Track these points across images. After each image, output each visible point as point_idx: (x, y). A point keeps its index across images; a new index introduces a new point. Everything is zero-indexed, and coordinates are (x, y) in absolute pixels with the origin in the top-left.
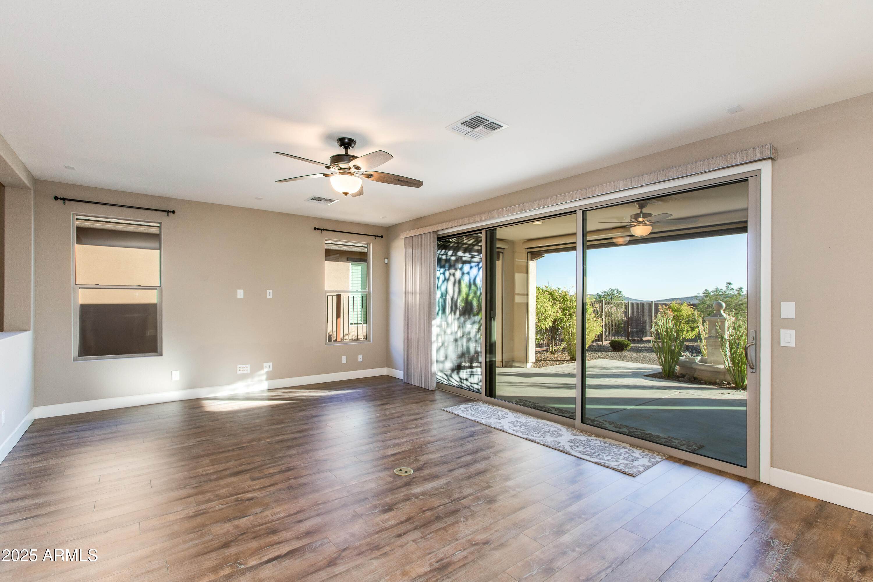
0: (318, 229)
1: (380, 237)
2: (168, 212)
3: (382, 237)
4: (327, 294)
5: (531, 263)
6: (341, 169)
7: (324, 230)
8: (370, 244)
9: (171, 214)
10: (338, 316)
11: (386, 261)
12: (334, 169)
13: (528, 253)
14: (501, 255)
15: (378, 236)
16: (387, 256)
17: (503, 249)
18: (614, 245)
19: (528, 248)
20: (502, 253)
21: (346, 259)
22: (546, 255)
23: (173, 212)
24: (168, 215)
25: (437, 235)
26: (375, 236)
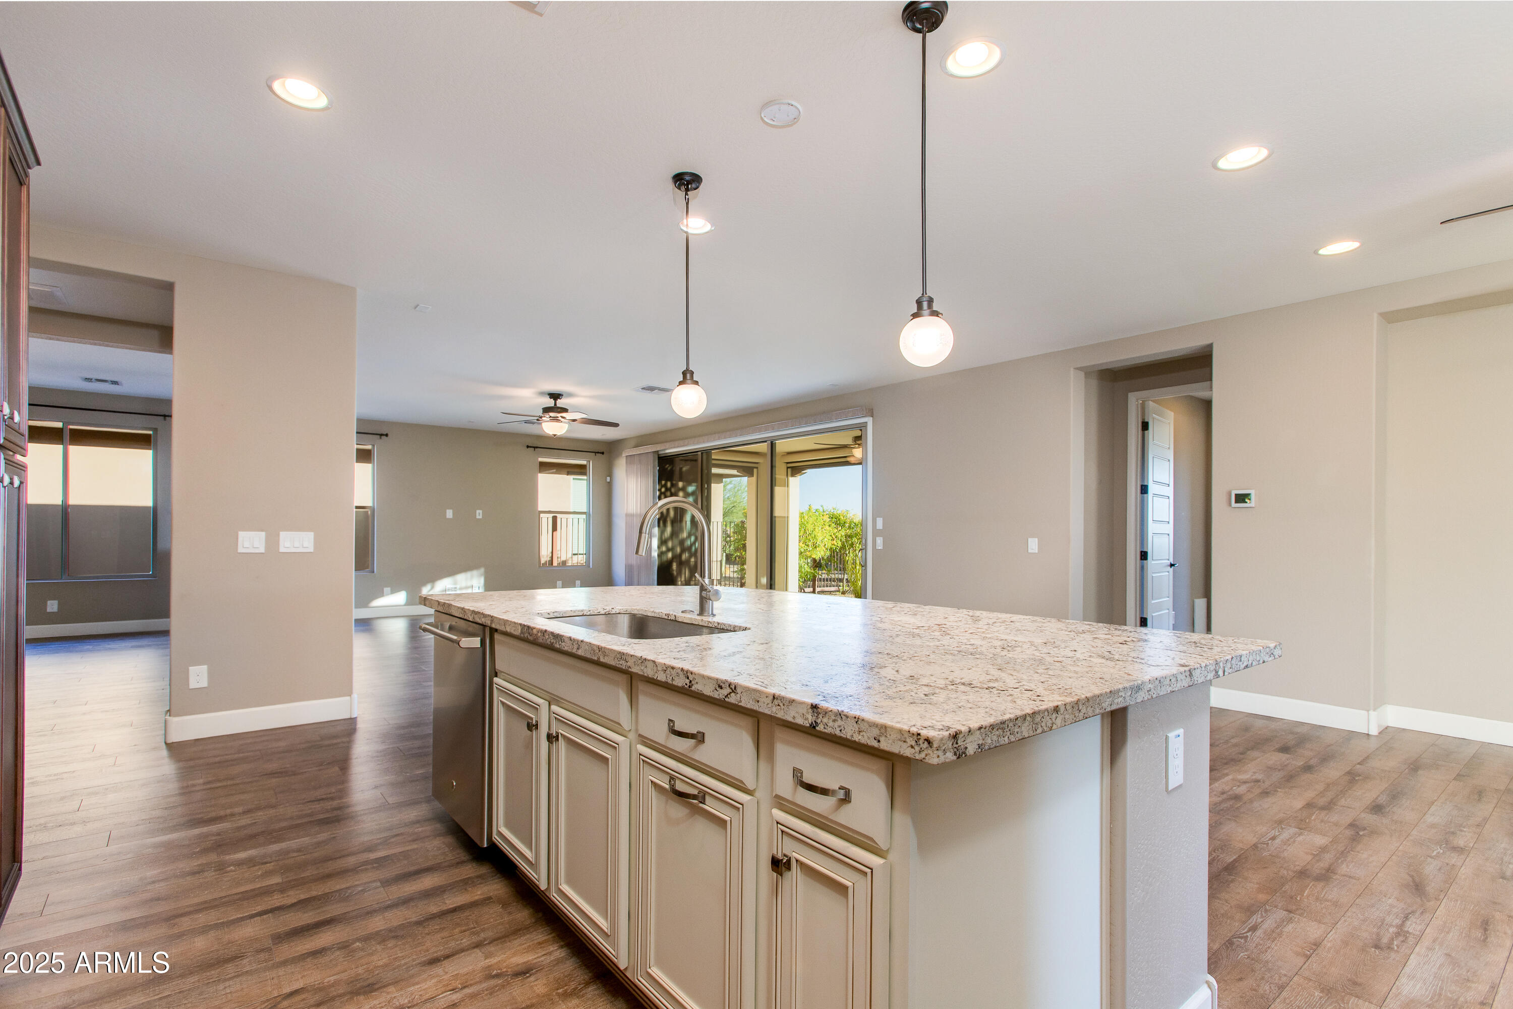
0: (531, 447)
1: (601, 453)
2: (381, 435)
3: (603, 453)
4: (542, 515)
5: (791, 479)
6: (550, 417)
7: (537, 447)
8: (589, 461)
9: (383, 437)
10: (554, 528)
11: (608, 479)
12: (546, 418)
13: (788, 468)
14: (755, 470)
15: (598, 453)
16: (610, 474)
17: (757, 463)
18: (848, 463)
19: (787, 463)
20: (757, 468)
21: (566, 473)
22: (809, 471)
23: (387, 435)
24: (381, 438)
25: (658, 455)
26: (595, 453)
